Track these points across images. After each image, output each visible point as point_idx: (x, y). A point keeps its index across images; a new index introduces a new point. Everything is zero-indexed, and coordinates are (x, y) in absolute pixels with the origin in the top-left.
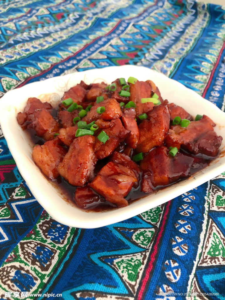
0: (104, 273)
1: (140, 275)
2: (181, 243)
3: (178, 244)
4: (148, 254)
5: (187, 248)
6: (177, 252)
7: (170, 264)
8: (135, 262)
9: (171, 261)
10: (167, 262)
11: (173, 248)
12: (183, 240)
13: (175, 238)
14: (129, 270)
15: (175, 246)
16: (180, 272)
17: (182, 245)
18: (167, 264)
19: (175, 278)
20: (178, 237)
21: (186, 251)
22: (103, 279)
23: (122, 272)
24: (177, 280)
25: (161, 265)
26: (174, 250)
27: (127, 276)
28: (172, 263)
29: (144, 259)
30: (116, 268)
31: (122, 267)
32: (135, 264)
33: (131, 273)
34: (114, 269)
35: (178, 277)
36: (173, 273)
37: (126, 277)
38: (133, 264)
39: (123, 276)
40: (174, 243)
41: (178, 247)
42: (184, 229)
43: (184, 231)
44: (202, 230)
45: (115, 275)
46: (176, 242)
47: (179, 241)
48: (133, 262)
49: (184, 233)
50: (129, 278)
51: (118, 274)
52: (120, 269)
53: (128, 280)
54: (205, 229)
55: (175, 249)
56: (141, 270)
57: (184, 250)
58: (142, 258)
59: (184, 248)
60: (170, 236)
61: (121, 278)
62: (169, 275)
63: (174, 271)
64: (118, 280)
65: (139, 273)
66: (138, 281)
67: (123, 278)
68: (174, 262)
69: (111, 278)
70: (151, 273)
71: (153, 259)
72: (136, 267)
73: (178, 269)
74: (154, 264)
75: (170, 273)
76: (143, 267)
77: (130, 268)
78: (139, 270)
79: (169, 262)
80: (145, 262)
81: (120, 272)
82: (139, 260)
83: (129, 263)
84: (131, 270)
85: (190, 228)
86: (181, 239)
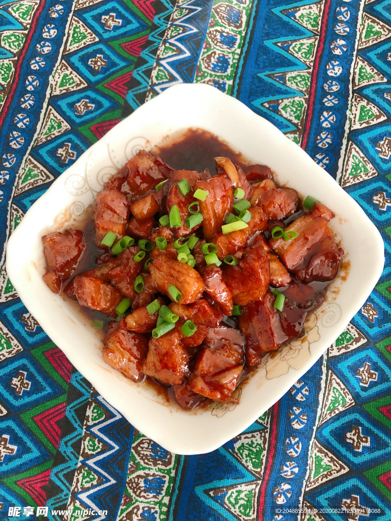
0: (229, 467)
1: (264, 461)
2: (300, 414)
3: (297, 416)
4: (267, 435)
5: (305, 418)
6: (297, 426)
7: (291, 442)
8: (256, 447)
9: (291, 438)
10: (287, 441)
11: (292, 422)
12: (301, 409)
13: (293, 410)
14: (252, 458)
15: (294, 419)
16: (300, 446)
17: (301, 416)
18: (288, 442)
19: (296, 452)
20: (296, 408)
21: (305, 421)
22: (230, 473)
23: (246, 461)
24: (298, 454)
25: (282, 447)
26: (293, 425)
27: (252, 465)
28: (292, 440)
29: (264, 443)
30: (239, 457)
31: (244, 456)
32: (257, 450)
33: (255, 462)
34: (237, 459)
35: (299, 451)
36: (294, 450)
37: (251, 467)
38: (254, 450)
39: (248, 466)
40: (292, 417)
41: (297, 420)
42: (301, 395)
43: (302, 398)
44: (320, 389)
45: (240, 467)
46: (295, 414)
47: (297, 412)
48: (254, 448)
49: (302, 400)
50: (253, 467)
51: (243, 465)
52: (243, 458)
53: (253, 469)
54: (324, 386)
55: (294, 423)
56: (263, 456)
57: (303, 421)
58: (262, 441)
59: (303, 419)
60: (288, 408)
61: (246, 468)
62: (291, 452)
63: (295, 446)
64: (244, 471)
65: (262, 459)
66: (263, 467)
67: (249, 468)
68: (294, 438)
69: (237, 471)
70: (274, 456)
71: (273, 442)
72: (258, 454)
73: (299, 444)
74: (275, 448)
75: (292, 450)
76: (265, 452)
77: (253, 457)
78: (261, 457)
79: (290, 440)
80: (266, 446)
81: (244, 462)
82: (260, 445)
83: (250, 449)
84: (254, 458)
85: (307, 391)
86: (299, 410)
